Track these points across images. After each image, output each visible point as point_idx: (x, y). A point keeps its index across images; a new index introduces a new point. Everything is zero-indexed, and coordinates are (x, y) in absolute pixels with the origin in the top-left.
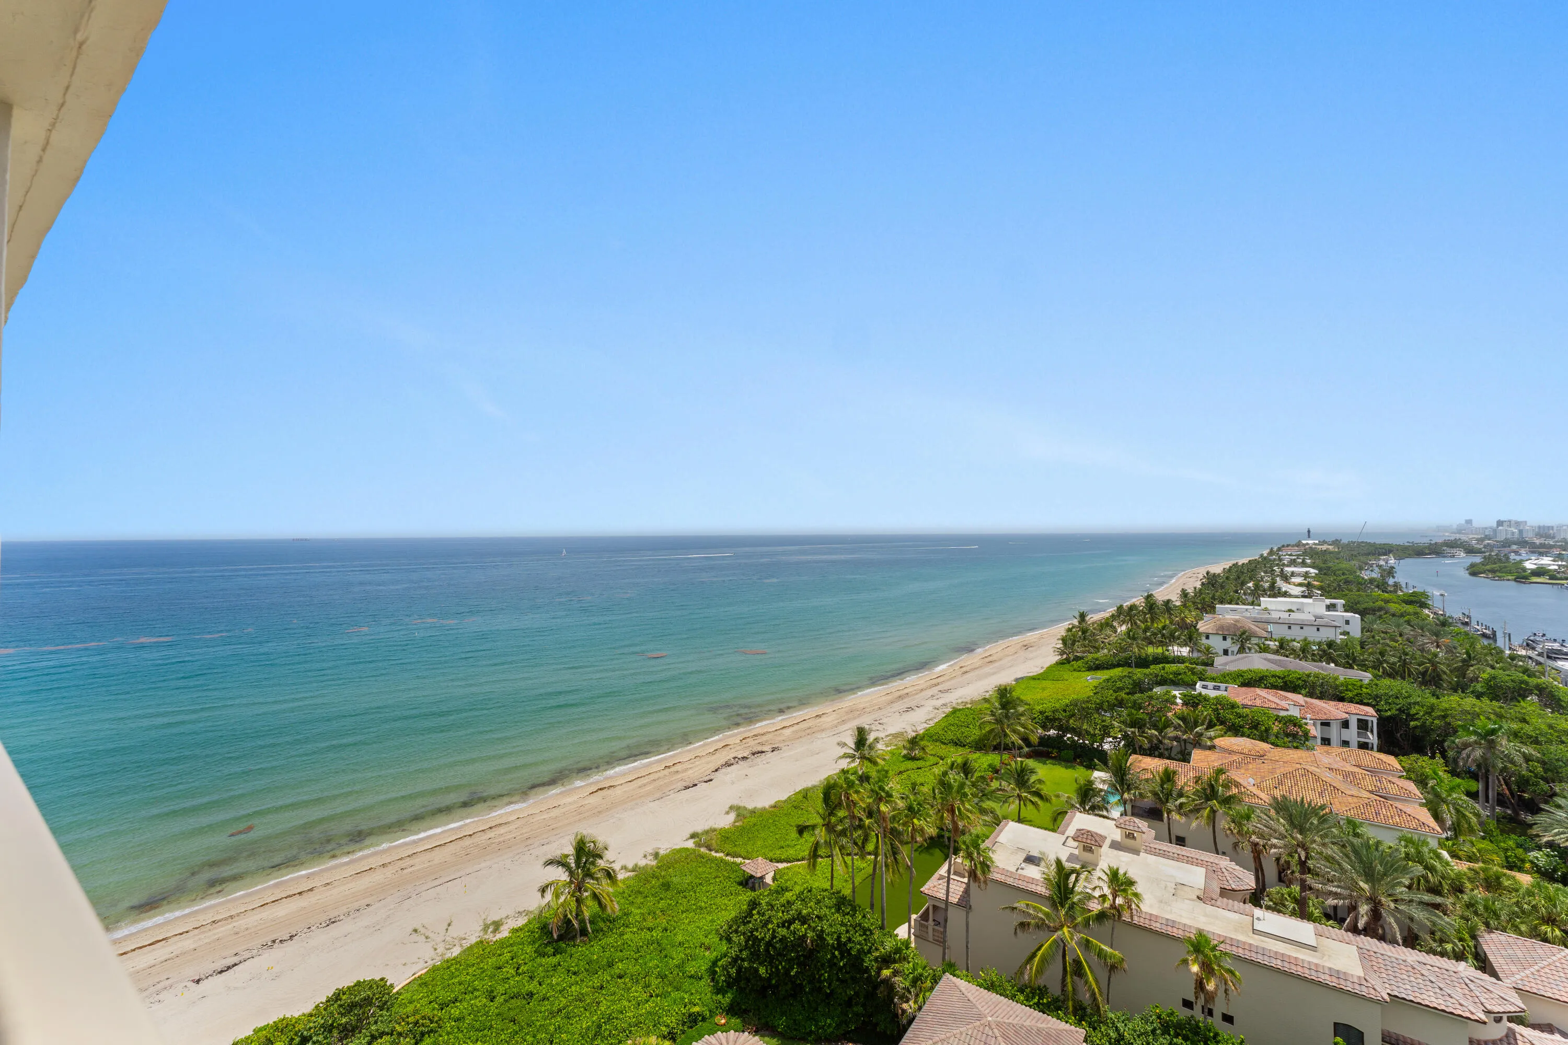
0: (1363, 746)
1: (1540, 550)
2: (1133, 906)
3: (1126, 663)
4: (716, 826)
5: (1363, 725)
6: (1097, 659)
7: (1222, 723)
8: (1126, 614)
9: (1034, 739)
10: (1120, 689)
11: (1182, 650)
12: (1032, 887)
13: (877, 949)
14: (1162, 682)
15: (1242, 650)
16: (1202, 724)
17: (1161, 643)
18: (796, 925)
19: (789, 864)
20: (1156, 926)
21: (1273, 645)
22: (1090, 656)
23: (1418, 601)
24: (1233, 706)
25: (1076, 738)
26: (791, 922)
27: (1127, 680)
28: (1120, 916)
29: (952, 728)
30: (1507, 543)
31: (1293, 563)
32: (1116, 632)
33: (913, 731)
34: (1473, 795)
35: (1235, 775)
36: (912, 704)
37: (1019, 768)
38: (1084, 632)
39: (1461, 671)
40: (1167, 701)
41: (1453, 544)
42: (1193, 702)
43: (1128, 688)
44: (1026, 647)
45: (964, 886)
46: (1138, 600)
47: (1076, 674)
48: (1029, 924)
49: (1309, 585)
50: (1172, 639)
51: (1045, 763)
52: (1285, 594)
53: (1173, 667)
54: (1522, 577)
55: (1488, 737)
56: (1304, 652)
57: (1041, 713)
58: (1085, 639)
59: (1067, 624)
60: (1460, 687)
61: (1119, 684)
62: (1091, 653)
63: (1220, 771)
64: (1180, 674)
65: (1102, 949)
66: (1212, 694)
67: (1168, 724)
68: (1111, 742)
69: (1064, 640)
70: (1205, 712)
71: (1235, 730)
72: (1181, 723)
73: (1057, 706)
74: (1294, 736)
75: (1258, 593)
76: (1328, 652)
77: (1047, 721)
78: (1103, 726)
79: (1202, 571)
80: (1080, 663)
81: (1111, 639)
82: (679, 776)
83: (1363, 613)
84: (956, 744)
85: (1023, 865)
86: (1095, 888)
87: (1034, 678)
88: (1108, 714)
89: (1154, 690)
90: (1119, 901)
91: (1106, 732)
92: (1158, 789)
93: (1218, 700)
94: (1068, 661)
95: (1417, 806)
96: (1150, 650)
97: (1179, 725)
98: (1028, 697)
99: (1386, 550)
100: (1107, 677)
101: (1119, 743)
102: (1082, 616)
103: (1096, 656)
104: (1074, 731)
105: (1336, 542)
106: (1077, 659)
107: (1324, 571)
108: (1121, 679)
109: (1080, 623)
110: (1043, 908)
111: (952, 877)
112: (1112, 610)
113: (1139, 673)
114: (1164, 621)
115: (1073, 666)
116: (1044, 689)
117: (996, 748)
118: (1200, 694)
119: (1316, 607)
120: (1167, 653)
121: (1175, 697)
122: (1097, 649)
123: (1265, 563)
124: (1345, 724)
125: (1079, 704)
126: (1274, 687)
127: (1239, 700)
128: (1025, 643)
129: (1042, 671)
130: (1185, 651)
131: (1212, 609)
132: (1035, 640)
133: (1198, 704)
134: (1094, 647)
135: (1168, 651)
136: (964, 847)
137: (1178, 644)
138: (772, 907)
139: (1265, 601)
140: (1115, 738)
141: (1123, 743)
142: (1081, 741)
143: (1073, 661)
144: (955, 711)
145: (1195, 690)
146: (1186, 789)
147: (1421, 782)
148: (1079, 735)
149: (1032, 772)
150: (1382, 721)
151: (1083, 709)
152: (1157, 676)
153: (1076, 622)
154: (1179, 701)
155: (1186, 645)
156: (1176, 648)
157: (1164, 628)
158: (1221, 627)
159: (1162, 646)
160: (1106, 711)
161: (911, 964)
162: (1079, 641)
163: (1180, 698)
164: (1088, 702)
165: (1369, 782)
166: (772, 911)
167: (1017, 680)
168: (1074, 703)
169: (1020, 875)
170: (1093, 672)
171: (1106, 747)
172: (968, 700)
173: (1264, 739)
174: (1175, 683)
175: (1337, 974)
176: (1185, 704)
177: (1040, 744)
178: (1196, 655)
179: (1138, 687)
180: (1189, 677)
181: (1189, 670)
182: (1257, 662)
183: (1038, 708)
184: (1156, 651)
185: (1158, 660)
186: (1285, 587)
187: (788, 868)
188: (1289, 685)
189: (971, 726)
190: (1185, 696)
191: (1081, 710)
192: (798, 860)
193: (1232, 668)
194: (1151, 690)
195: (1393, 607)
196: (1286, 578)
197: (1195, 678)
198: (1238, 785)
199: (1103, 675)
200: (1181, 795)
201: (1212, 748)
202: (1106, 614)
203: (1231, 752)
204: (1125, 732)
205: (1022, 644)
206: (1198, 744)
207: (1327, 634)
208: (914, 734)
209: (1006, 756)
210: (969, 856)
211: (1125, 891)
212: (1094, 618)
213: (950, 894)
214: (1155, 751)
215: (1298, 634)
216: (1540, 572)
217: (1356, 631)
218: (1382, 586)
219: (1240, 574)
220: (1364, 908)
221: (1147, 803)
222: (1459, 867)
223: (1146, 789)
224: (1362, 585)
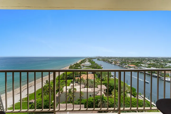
0: (91, 74)
1: (100, 58)
7: (82, 74)
8: (75, 65)
15: (84, 67)
18: (39, 106)
20: (78, 92)
23: (94, 62)
26: (38, 106)
29: (58, 78)
31: (87, 59)
39: (97, 67)
41: (96, 58)
46: (76, 63)
49: (88, 61)
50: (78, 67)
54: (100, 60)
58: (71, 67)
59: (69, 66)
67: (78, 74)
69: (69, 68)
73: (69, 74)
75: (85, 62)
76: (90, 67)
77: (68, 76)
79: (81, 60)
81: (74, 67)
83: (91, 63)
90: (75, 91)
99: (92, 58)
102: (71, 65)
104: (70, 76)
105: (90, 58)
114: (78, 65)
117: (63, 79)
119: (88, 63)
123: (85, 60)
130: (79, 68)
131: (81, 64)
139: (85, 63)
165: (92, 76)
173: (85, 74)
175: (90, 91)
192: (38, 98)
198: (83, 78)
203: (83, 76)
205: (65, 68)
207: (89, 65)
210: (61, 91)
212: (72, 65)
214: (77, 77)
215: (87, 65)
216: (101, 60)
217: (91, 65)
218: (92, 61)
219: (83, 60)
220: (91, 86)
221: (77, 81)
222: (96, 81)
223: (77, 80)
224: (91, 61)
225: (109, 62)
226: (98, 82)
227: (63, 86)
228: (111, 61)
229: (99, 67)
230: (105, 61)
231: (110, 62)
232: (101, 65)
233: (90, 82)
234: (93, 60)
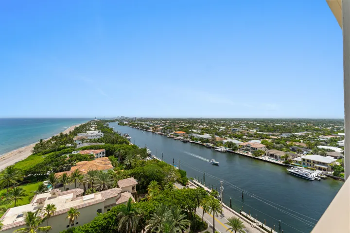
0: (103, 157)
1: (126, 121)
2: (54, 211)
3: (55, 151)
5: (103, 153)
7: (78, 159)
8: (54, 138)
9: (22, 179)
10: (53, 157)
12: (20, 224)
15: (83, 143)
16: (73, 161)
17: (64, 144)
21: (89, 141)
23: (111, 130)
24: (80, 155)
27: (55, 155)
28: (50, 216)
30: (122, 120)
31: (93, 124)
32: (52, 143)
34: (117, 160)
35: (80, 170)
37: (15, 190)
38: (42, 144)
39: (117, 140)
40: (65, 158)
41: (116, 120)
42: (71, 156)
43: (55, 157)
44: (20, 152)
46: (59, 135)
47: (38, 157)
49: (95, 128)
50: (67, 143)
51: (26, 185)
52: (91, 130)
53: (67, 149)
54: (124, 125)
55: (119, 150)
56: (94, 141)
57: (25, 171)
58: (42, 146)
59: (36, 143)
60: (116, 143)
61: (52, 156)
62: (44, 150)
63: (77, 170)
64: (69, 151)
65: (45, 227)
66: (76, 153)
67: (65, 163)
69: (35, 148)
70: (74, 158)
71: (81, 160)
72: (68, 162)
73: (32, 167)
74: (92, 158)
75: (86, 130)
76: (99, 141)
77: (27, 172)
79: (75, 126)
80: (40, 153)
81: (50, 145)
83: (104, 133)
85: (16, 219)
86: (42, 213)
87: (23, 161)
88: (48, 165)
90: (50, 212)
91: (48, 170)
92: (62, 179)
93: (77, 155)
94: (36, 153)
95: (110, 164)
96: (61, 146)
98: (20, 167)
99: (107, 121)
102: (41, 140)
104: (36, 173)
105: (100, 120)
107: (98, 125)
108: (52, 155)
110: (24, 228)
112: (51, 138)
113: (58, 153)
114: (65, 139)
116: (26, 163)
117: (6, 187)
119: (96, 132)
121: (67, 156)
122: (46, 149)
123: (88, 124)
124: (101, 153)
126: (89, 149)
127: (81, 154)
129: (26, 158)
130: (70, 145)
131: (76, 135)
132: (23, 150)
133: (73, 156)
135: (66, 146)
139: (87, 132)
140: (50, 171)
141: (53, 171)
142: (39, 175)
145: (72, 153)
147: (111, 160)
148: (39, 173)
149: (21, 189)
150: (106, 151)
152: (63, 152)
153: (39, 142)
156: (68, 145)
158: (79, 138)
162: (40, 147)
164: (42, 163)
165: (104, 163)
167: (16, 163)
168: (38, 165)
169: (14, 223)
171: (48, 174)
173: (86, 160)
174: (67, 153)
177: (24, 180)
178: (73, 145)
179: (58, 156)
180: (71, 151)
181: (71, 149)
182: (86, 145)
183: (25, 169)
184: (63, 146)
185: (63, 148)
186: (91, 129)
188: (91, 148)
191: (40, 166)
193: (81, 147)
194: (61, 156)
195: (108, 131)
196: (91, 127)
198: (81, 172)
199: (47, 155)
200: (68, 179)
201: (76, 165)
202: (49, 139)
203: (79, 165)
204: (54, 168)
205: (18, 152)
206: (72, 166)
207: (98, 137)
209: (10, 189)
211: (52, 209)
212: (45, 140)
214: (61, 171)
215: (93, 138)
216: (126, 124)
217: (103, 136)
218: (107, 127)
219: (83, 127)
220: (102, 186)
221: (60, 183)
222: (115, 172)
223: (59, 181)
224: (104, 127)
225: (143, 127)
226: (119, 173)
227: (6, 208)
228: (146, 126)
229: (122, 140)
230: (136, 126)
231: (145, 128)
232: (127, 136)
233: (98, 178)
234: (109, 126)
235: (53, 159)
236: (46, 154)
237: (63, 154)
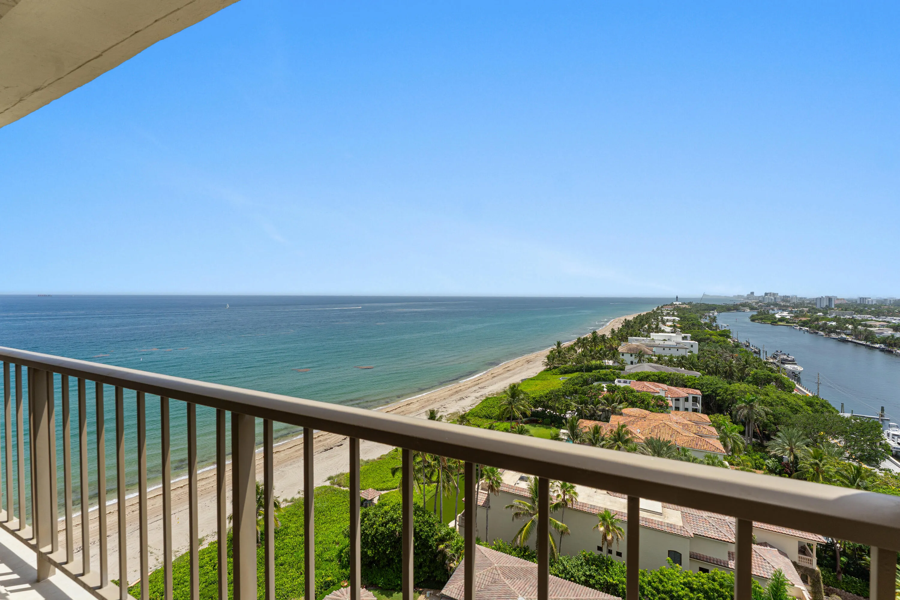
0: (695, 410)
1: (783, 308)
2: (574, 500)
3: (580, 370)
4: (344, 472)
5: (695, 399)
6: (565, 368)
7: (627, 401)
8: (581, 342)
9: (529, 413)
10: (577, 384)
11: (609, 362)
12: (523, 493)
13: (437, 534)
14: (598, 379)
15: (640, 361)
16: (617, 402)
17: (600, 359)
18: (390, 524)
19: (388, 491)
20: (585, 509)
21: (655, 358)
22: (562, 366)
23: (726, 334)
24: (632, 391)
25: (552, 412)
26: (387, 523)
27: (580, 379)
28: (566, 504)
29: (485, 409)
30: (768, 305)
31: (668, 314)
32: (576, 352)
33: (463, 411)
34: (742, 433)
35: (630, 428)
36: (463, 396)
37: (520, 430)
38: (559, 352)
39: (742, 370)
40: (599, 390)
41: (744, 305)
42: (612, 390)
43: (580, 383)
45: (487, 495)
46: (589, 335)
47: (554, 376)
48: (520, 514)
49: (674, 326)
50: (604, 356)
51: (535, 427)
52: (663, 331)
53: (604, 371)
54: (774, 322)
55: (750, 404)
56: (670, 362)
57: (534, 398)
58: (559, 357)
59: (550, 349)
60: (741, 379)
61: (576, 381)
62: (563, 364)
63: (624, 426)
64: (607, 375)
65: (557, 523)
66: (622, 385)
67: (599, 402)
68: (570, 413)
69: (548, 358)
70: (618, 396)
71: (633, 404)
72: (606, 402)
73: (542, 394)
74: (661, 406)
75: (650, 330)
76: (682, 362)
77: (537, 403)
78: (567, 405)
79: (623, 318)
80: (556, 370)
81: (574, 356)
82: (321, 443)
83: (699, 341)
84: (487, 418)
85: (519, 482)
86: (555, 491)
87: (531, 379)
88: (569, 398)
89: (594, 384)
90: (567, 497)
91: (568, 408)
92: (591, 437)
93: (625, 389)
94: (550, 369)
95: (716, 440)
96: (594, 362)
97: (605, 403)
98: (528, 390)
99: (713, 308)
100: (570, 377)
101: (575, 413)
102: (559, 344)
103: (565, 366)
104: (550, 408)
105: (690, 304)
106: (555, 368)
107: (683, 319)
108: (577, 378)
109: (557, 348)
110: (528, 504)
111: (479, 491)
112: (575, 340)
113: (586, 375)
114: (601, 346)
115: (553, 372)
116: (536, 385)
117: (508, 419)
118: (616, 385)
119: (677, 338)
120: (602, 364)
121: (603, 387)
122: (566, 362)
123: (654, 315)
124: (687, 399)
125: (554, 393)
126: (654, 381)
127: (635, 388)
128: (528, 360)
129: (536, 375)
130: (611, 363)
131: (626, 340)
132: (533, 358)
133: (615, 391)
134: (564, 361)
135: (603, 362)
136: (486, 473)
137: (608, 359)
138: (376, 515)
139: (653, 335)
140: (572, 411)
141: (576, 413)
142: (555, 413)
143: (553, 369)
144: (487, 399)
145: (614, 383)
146: (606, 436)
147: (718, 428)
148: (554, 410)
149: (527, 431)
150: (704, 397)
151: (556, 395)
152: (595, 376)
153: (555, 347)
154: (605, 389)
155: (611, 359)
156: (606, 361)
157: (601, 349)
158: (630, 349)
159: (600, 360)
160: (568, 396)
161: (456, 541)
162: (556, 358)
163: (606, 388)
164: (558, 391)
165: (694, 429)
166: (376, 517)
167: (522, 380)
168: (551, 392)
169: (516, 487)
170: (563, 375)
171: (568, 416)
172: (495, 392)
173: (646, 409)
174: (604, 380)
175: (670, 526)
176: (608, 391)
177: (532, 416)
178: (616, 364)
179: (586, 382)
180: (612, 377)
181: (612, 373)
182: (646, 368)
183: (533, 395)
184: (596, 363)
185: (598, 367)
186: (663, 327)
187: (387, 494)
188: (660, 380)
189: (496, 407)
190: (608, 387)
191: (555, 396)
192: (394, 489)
193: (634, 371)
194: (593, 384)
195: (714, 338)
196: (664, 323)
197: (615, 377)
198: (631, 433)
199: (568, 376)
200: (603, 440)
201: (621, 414)
202: (572, 343)
203: (630, 416)
204: (578, 407)
205: (526, 360)
206: (614, 412)
207: (682, 352)
208: (464, 413)
209: (514, 424)
210: (489, 478)
211: (569, 491)
212: (566, 344)
213: (478, 501)
214: (590, 418)
215: (667, 352)
216: (782, 319)
217: (696, 351)
218: (710, 327)
219: (641, 320)
223: (586, 438)
224: (700, 326)
225: (870, 337)
228: (889, 332)
229: (762, 373)
230: (830, 331)
231: (884, 341)
232: (784, 361)
235: (577, 387)
236: (566, 372)
237: (597, 381)
